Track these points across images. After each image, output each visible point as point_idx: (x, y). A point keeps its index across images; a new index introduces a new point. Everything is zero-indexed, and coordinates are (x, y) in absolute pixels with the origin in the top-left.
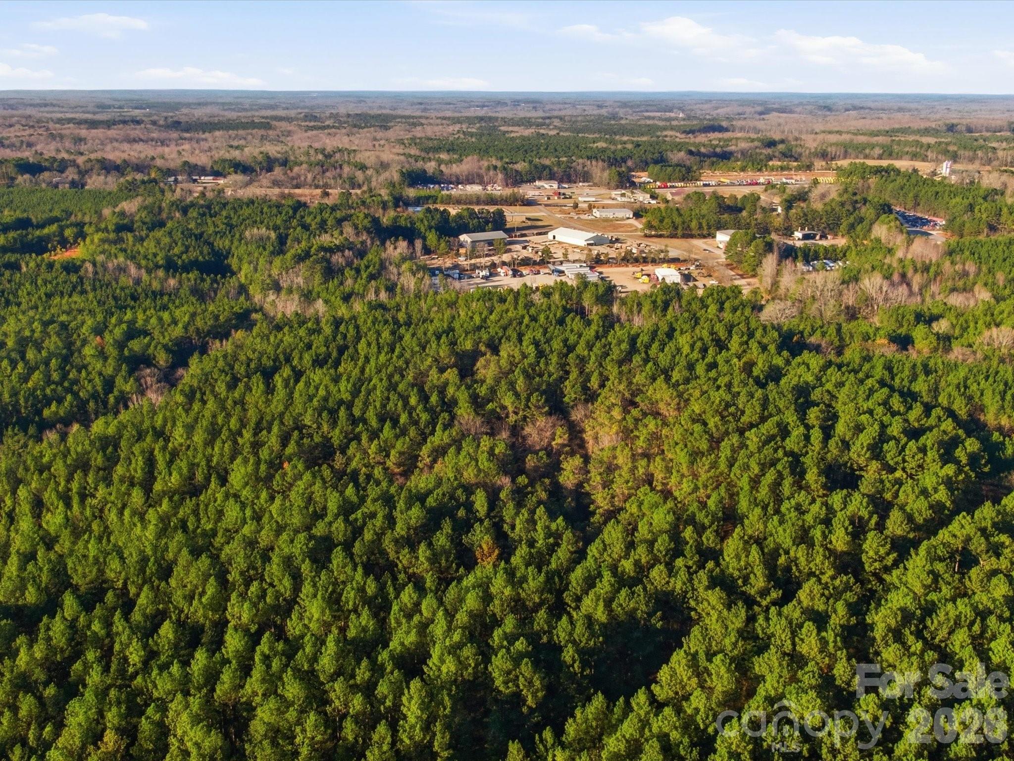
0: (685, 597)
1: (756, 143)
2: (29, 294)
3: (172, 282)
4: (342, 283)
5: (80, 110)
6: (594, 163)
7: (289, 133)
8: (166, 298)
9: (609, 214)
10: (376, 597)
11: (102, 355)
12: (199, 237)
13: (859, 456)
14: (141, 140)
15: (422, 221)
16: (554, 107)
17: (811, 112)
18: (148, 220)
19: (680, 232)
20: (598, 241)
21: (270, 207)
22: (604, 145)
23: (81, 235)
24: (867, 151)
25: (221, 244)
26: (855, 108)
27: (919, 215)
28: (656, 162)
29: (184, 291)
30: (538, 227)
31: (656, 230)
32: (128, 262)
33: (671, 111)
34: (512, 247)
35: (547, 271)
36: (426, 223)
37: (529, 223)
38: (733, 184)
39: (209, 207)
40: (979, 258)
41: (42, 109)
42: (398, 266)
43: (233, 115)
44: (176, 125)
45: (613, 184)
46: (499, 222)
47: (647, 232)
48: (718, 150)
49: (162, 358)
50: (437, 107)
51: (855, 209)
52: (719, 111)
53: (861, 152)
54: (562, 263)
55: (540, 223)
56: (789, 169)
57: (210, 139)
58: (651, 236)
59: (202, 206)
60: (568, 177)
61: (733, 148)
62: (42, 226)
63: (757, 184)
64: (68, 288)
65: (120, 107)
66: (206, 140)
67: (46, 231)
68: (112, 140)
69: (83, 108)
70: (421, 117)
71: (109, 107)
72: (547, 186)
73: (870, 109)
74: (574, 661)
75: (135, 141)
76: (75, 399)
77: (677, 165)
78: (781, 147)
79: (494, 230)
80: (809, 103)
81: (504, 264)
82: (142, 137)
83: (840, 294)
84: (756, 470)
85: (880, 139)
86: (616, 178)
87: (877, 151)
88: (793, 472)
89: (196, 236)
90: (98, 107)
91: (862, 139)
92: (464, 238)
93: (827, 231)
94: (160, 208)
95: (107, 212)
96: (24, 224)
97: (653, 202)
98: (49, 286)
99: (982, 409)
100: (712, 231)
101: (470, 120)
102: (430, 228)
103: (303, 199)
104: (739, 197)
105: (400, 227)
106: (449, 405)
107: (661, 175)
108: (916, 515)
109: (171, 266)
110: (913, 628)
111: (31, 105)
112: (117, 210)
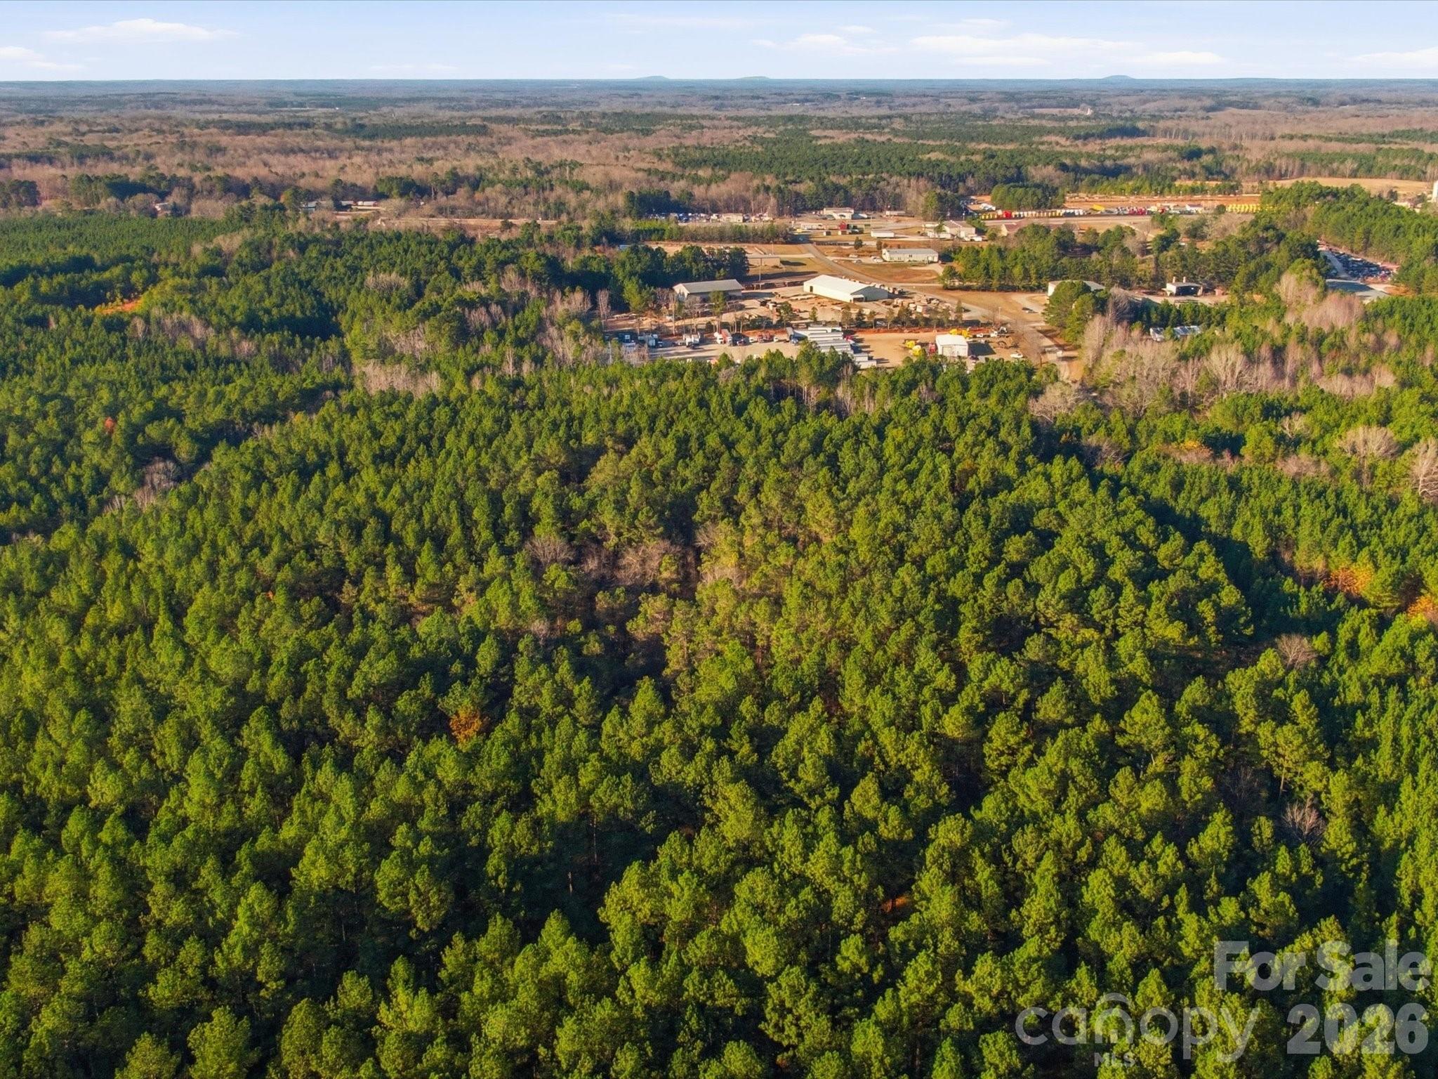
0: (700, 792)
1: (1171, 154)
2: (49, 359)
3: (246, 346)
4: (476, 351)
5: (245, 108)
6: (913, 182)
7: (509, 141)
8: (232, 367)
9: (904, 256)
10: (284, 777)
11: (105, 441)
12: (306, 284)
13: (1047, 605)
14: (302, 151)
15: (623, 265)
16: (907, 101)
17: (1286, 107)
18: (246, 261)
19: (995, 283)
20: (869, 296)
21: (420, 243)
22: (941, 156)
23: (153, 280)
24: (1335, 165)
25: (332, 294)
26: (1354, 101)
27: (1370, 260)
28: (1008, 180)
29: (263, 358)
30: (794, 274)
31: (961, 279)
32: (194, 318)
33: (1076, 106)
34: (747, 303)
35: (785, 337)
36: (628, 267)
37: (785, 269)
38: (1109, 214)
39: (338, 243)
40: (1412, 325)
41: (197, 108)
42: (561, 328)
43: (444, 115)
44: (358, 129)
45: (930, 213)
46: (737, 267)
47: (948, 282)
48: (1108, 163)
49: (185, 449)
50: (740, 102)
51: (1262, 251)
52: (1147, 106)
53: (1325, 167)
54: (808, 325)
55: (800, 269)
56: (1203, 191)
57: (397, 149)
58: (953, 289)
59: (329, 242)
60: (871, 203)
61: (1132, 160)
62: (104, 268)
63: (1141, 213)
64: (104, 351)
65: (301, 105)
66: (391, 150)
67: (107, 275)
68: (262, 150)
69: (250, 106)
70: (704, 117)
71: (285, 104)
72: (836, 216)
73: (1379, 101)
74: (499, 872)
75: (293, 151)
76: (46, 500)
77: (1038, 186)
78: (1207, 159)
79: (726, 278)
80: (1289, 94)
81: (725, 325)
82: (303, 146)
83: (1174, 373)
84: (886, 620)
85: (1363, 148)
86: (936, 204)
87: (1350, 165)
88: (939, 626)
89: (301, 282)
90: (271, 105)
91: (1335, 147)
92: (680, 288)
93: (1216, 282)
94: (270, 243)
95: (197, 249)
96: (82, 264)
97: (978, 239)
98: (79, 349)
99: (1292, 545)
100: (1043, 281)
101: (772, 121)
102: (632, 274)
103: (471, 233)
104: (1101, 231)
105: (591, 273)
106: (527, 522)
107: (1008, 201)
108: (1091, 692)
109: (252, 325)
110: (987, 849)
111: (183, 102)
112: (211, 246)
